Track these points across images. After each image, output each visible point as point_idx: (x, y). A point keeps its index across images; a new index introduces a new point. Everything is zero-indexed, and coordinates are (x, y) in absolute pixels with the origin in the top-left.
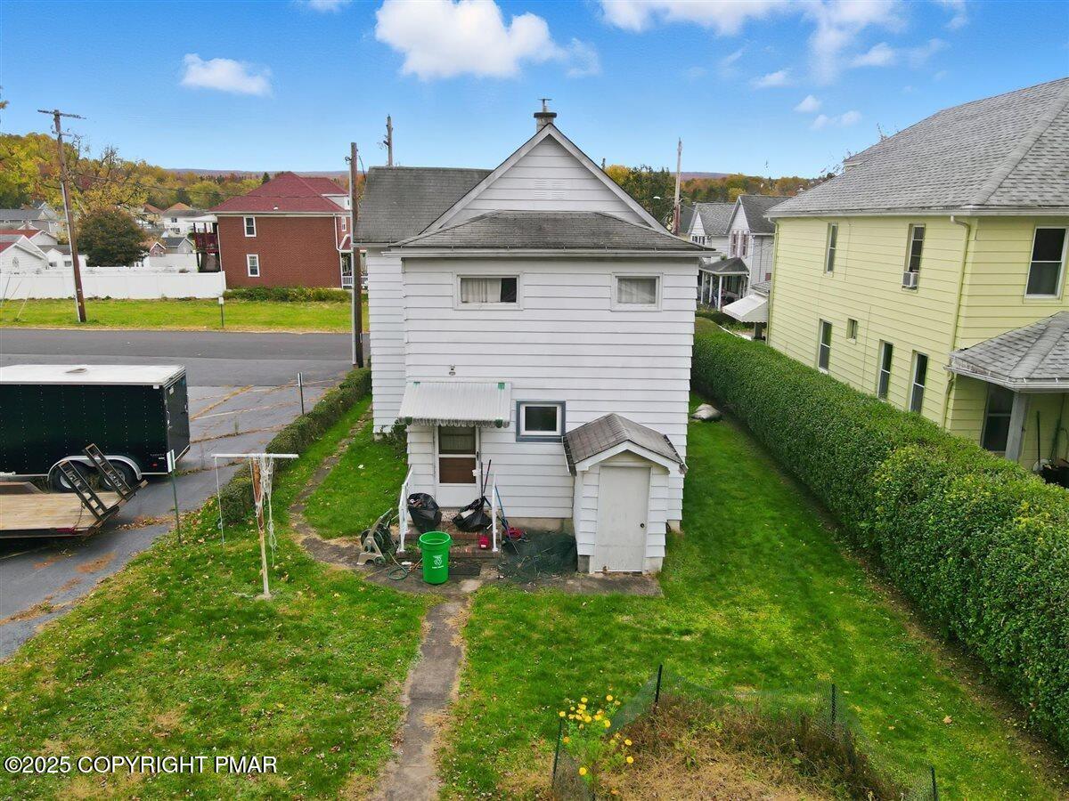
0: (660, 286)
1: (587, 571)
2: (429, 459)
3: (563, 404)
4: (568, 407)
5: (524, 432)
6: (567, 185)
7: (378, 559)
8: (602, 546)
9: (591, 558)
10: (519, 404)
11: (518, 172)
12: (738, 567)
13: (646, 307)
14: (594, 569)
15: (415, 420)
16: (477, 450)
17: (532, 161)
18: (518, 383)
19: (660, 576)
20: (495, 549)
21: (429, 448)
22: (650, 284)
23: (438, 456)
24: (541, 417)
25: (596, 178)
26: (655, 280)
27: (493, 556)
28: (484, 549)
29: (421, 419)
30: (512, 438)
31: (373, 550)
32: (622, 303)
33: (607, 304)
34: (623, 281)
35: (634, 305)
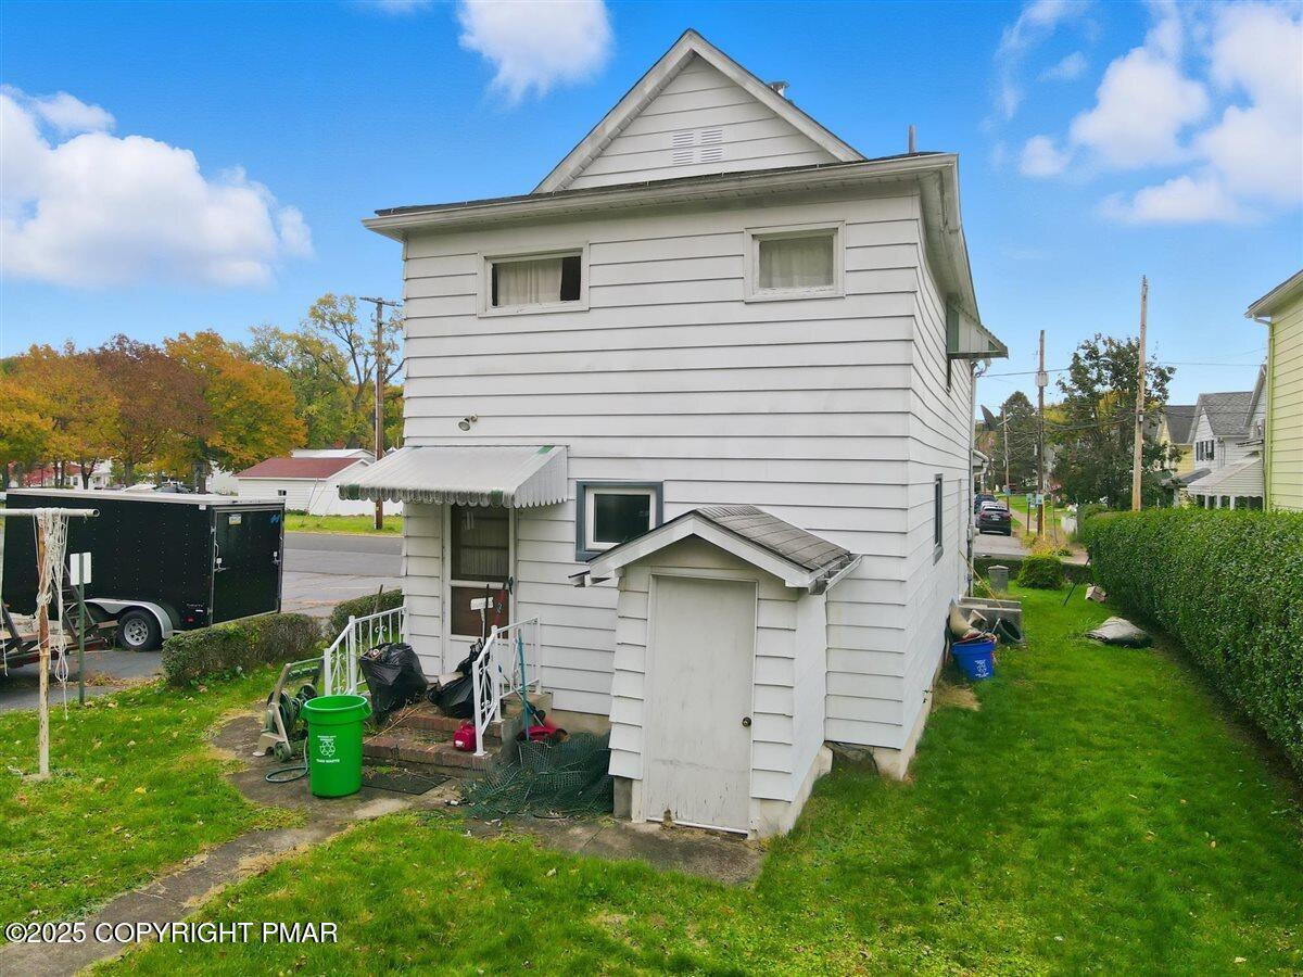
0: (839, 244)
1: (627, 816)
2: (432, 587)
3: (658, 487)
4: (668, 494)
5: (591, 544)
6: (728, 134)
7: (279, 745)
8: (664, 762)
9: (635, 784)
10: (583, 487)
11: (643, 126)
12: (997, 860)
13: (815, 291)
14: (644, 812)
15: (363, 489)
16: (511, 574)
17: (661, 105)
18: (579, 447)
19: (781, 847)
20: (480, 752)
21: (433, 568)
22: (821, 243)
23: (449, 583)
24: (624, 515)
25: (776, 117)
26: (831, 238)
27: (477, 768)
28: (460, 749)
29: (373, 489)
30: (569, 553)
31: (275, 729)
32: (770, 286)
33: (735, 290)
34: (770, 246)
35: (791, 290)
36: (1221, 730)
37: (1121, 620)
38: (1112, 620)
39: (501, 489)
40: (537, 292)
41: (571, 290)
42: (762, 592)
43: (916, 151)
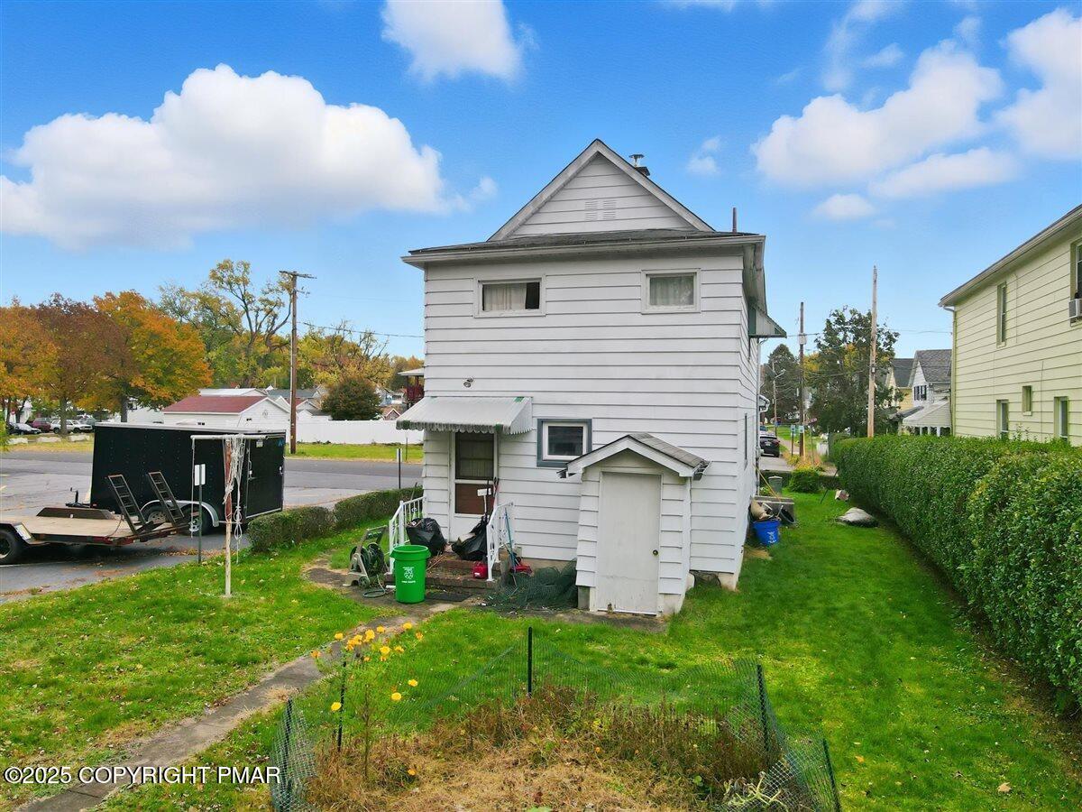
0: (697, 281)
1: (588, 609)
2: (443, 484)
3: (588, 422)
4: (595, 426)
5: (546, 456)
6: (620, 203)
7: (362, 579)
8: (608, 577)
9: (591, 590)
10: (541, 422)
11: (566, 195)
13: (683, 308)
14: (596, 604)
16: (495, 475)
17: (579, 183)
18: (539, 398)
19: (677, 618)
20: (490, 579)
21: (443, 472)
22: (687, 280)
23: (454, 481)
24: (567, 438)
25: (650, 194)
26: (692, 277)
27: (490, 588)
28: (478, 578)
29: (419, 423)
30: (533, 462)
31: (359, 570)
32: (655, 304)
33: (637, 306)
34: (656, 280)
35: (668, 307)
36: (915, 568)
37: (859, 510)
38: (853, 509)
39: (502, 423)
40: (510, 303)
41: (533, 301)
42: (665, 480)
43: (739, 230)
